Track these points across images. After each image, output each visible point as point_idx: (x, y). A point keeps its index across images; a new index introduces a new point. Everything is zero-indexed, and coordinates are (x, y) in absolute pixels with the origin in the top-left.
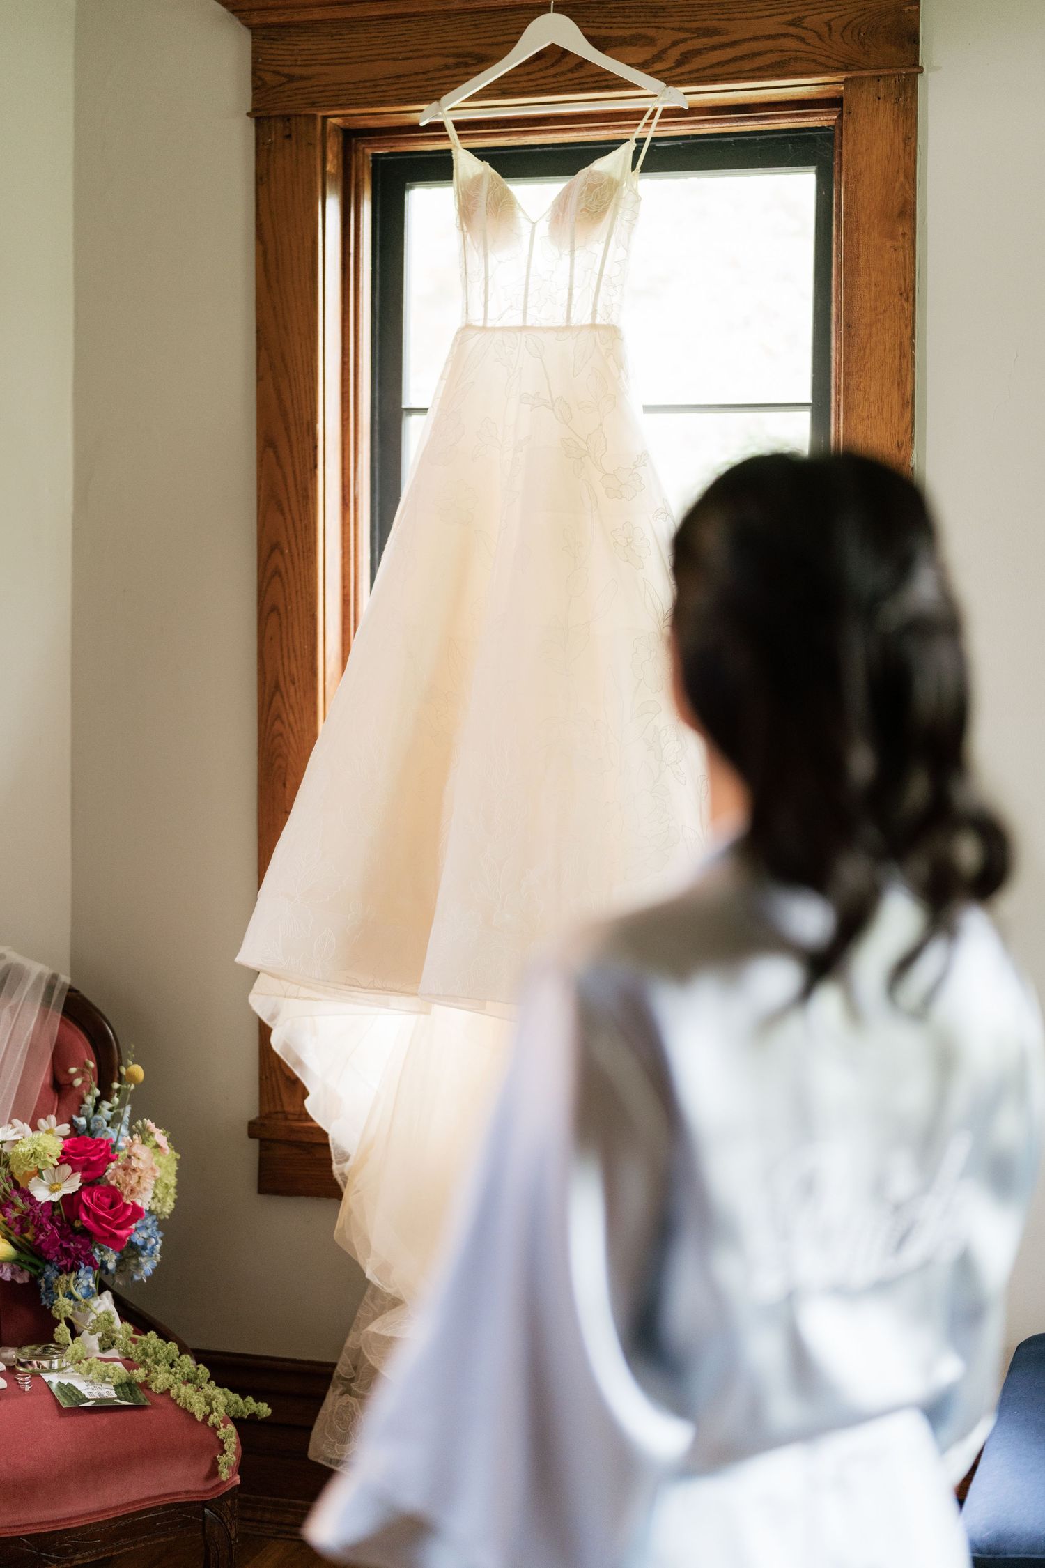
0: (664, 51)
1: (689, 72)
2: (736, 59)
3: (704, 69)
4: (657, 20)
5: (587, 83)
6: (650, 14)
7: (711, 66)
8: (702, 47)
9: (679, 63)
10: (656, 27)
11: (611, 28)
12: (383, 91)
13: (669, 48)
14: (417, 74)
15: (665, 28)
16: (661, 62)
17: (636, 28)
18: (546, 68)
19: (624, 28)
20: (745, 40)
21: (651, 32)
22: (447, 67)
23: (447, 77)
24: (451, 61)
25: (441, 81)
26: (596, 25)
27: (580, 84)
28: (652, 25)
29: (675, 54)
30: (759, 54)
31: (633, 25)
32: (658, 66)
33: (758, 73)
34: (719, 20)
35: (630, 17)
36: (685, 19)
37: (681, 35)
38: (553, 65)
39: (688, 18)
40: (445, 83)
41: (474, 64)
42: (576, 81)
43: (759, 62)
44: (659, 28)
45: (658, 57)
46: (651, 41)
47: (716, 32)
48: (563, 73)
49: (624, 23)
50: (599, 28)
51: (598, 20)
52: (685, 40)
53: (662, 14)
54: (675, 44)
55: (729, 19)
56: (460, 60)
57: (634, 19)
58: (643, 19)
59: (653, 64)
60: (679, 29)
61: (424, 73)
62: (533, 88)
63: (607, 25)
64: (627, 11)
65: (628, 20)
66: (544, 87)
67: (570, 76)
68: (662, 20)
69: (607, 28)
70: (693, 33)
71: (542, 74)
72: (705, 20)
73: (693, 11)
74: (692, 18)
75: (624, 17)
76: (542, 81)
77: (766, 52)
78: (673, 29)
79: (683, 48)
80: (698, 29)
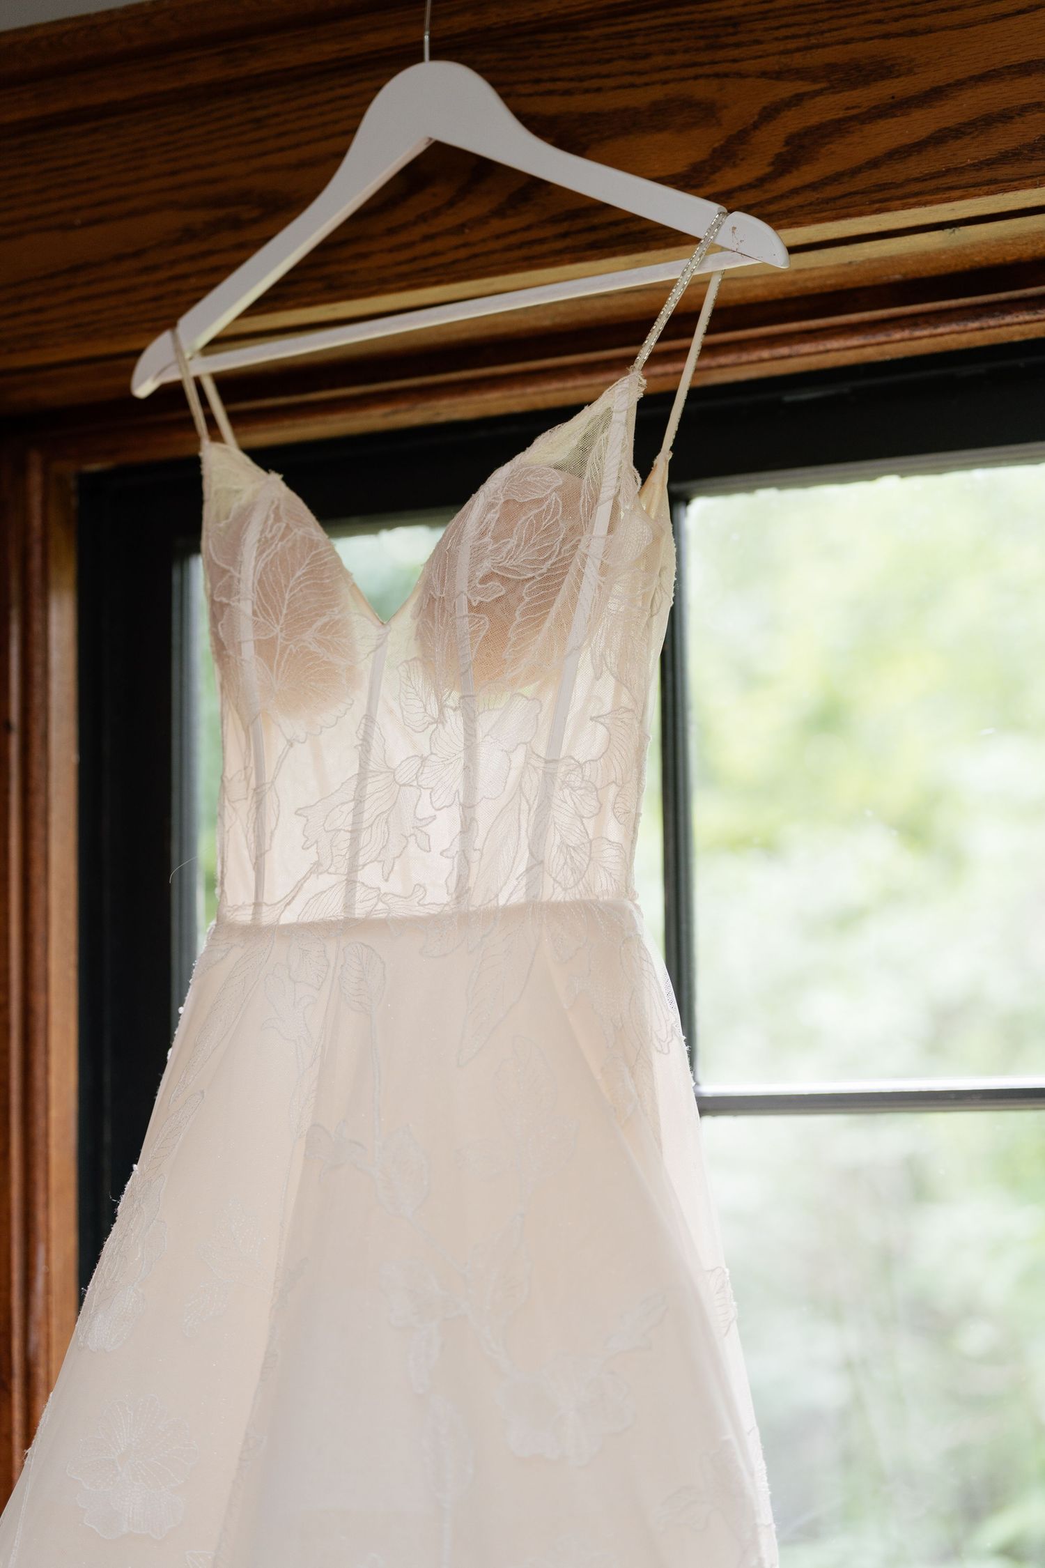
0: (742, 137)
1: (812, 186)
2: (938, 139)
3: (855, 172)
4: (721, 54)
5: (541, 241)
6: (702, 43)
7: (874, 164)
8: (841, 114)
9: (784, 164)
10: (717, 75)
11: (599, 90)
12: (40, 310)
13: (756, 126)
14: (119, 258)
15: (741, 75)
16: (735, 165)
17: (665, 82)
18: (436, 212)
19: (632, 86)
20: (960, 84)
21: (702, 90)
22: (189, 234)
23: (192, 258)
24: (199, 217)
25: (179, 269)
26: (560, 85)
27: (520, 246)
28: (707, 70)
29: (771, 140)
30: (1005, 117)
31: (656, 77)
32: (730, 178)
33: (1005, 171)
34: (886, 36)
35: (647, 56)
36: (792, 45)
37: (786, 89)
38: (451, 204)
39: (801, 42)
40: (185, 277)
41: (254, 221)
42: (513, 239)
43: (1002, 140)
44: (726, 75)
45: (725, 155)
46: (707, 112)
47: (882, 70)
48: (481, 221)
49: (632, 73)
50: (567, 93)
51: (564, 72)
52: (798, 99)
53: (732, 40)
54: (770, 114)
55: (913, 33)
56: (221, 213)
57: (659, 60)
58: (680, 58)
59: (714, 172)
60: (778, 75)
61: (137, 254)
62: (405, 268)
63: (586, 84)
64: (638, 40)
65: (641, 65)
66: (432, 262)
67: (497, 225)
68: (735, 53)
69: (587, 91)
70: (815, 80)
71: (423, 229)
72: (846, 42)
73: (816, 22)
74: (813, 41)
75: (634, 58)
76: (427, 247)
77: (1024, 110)
78: (764, 74)
79: (792, 122)
80: (831, 68)
